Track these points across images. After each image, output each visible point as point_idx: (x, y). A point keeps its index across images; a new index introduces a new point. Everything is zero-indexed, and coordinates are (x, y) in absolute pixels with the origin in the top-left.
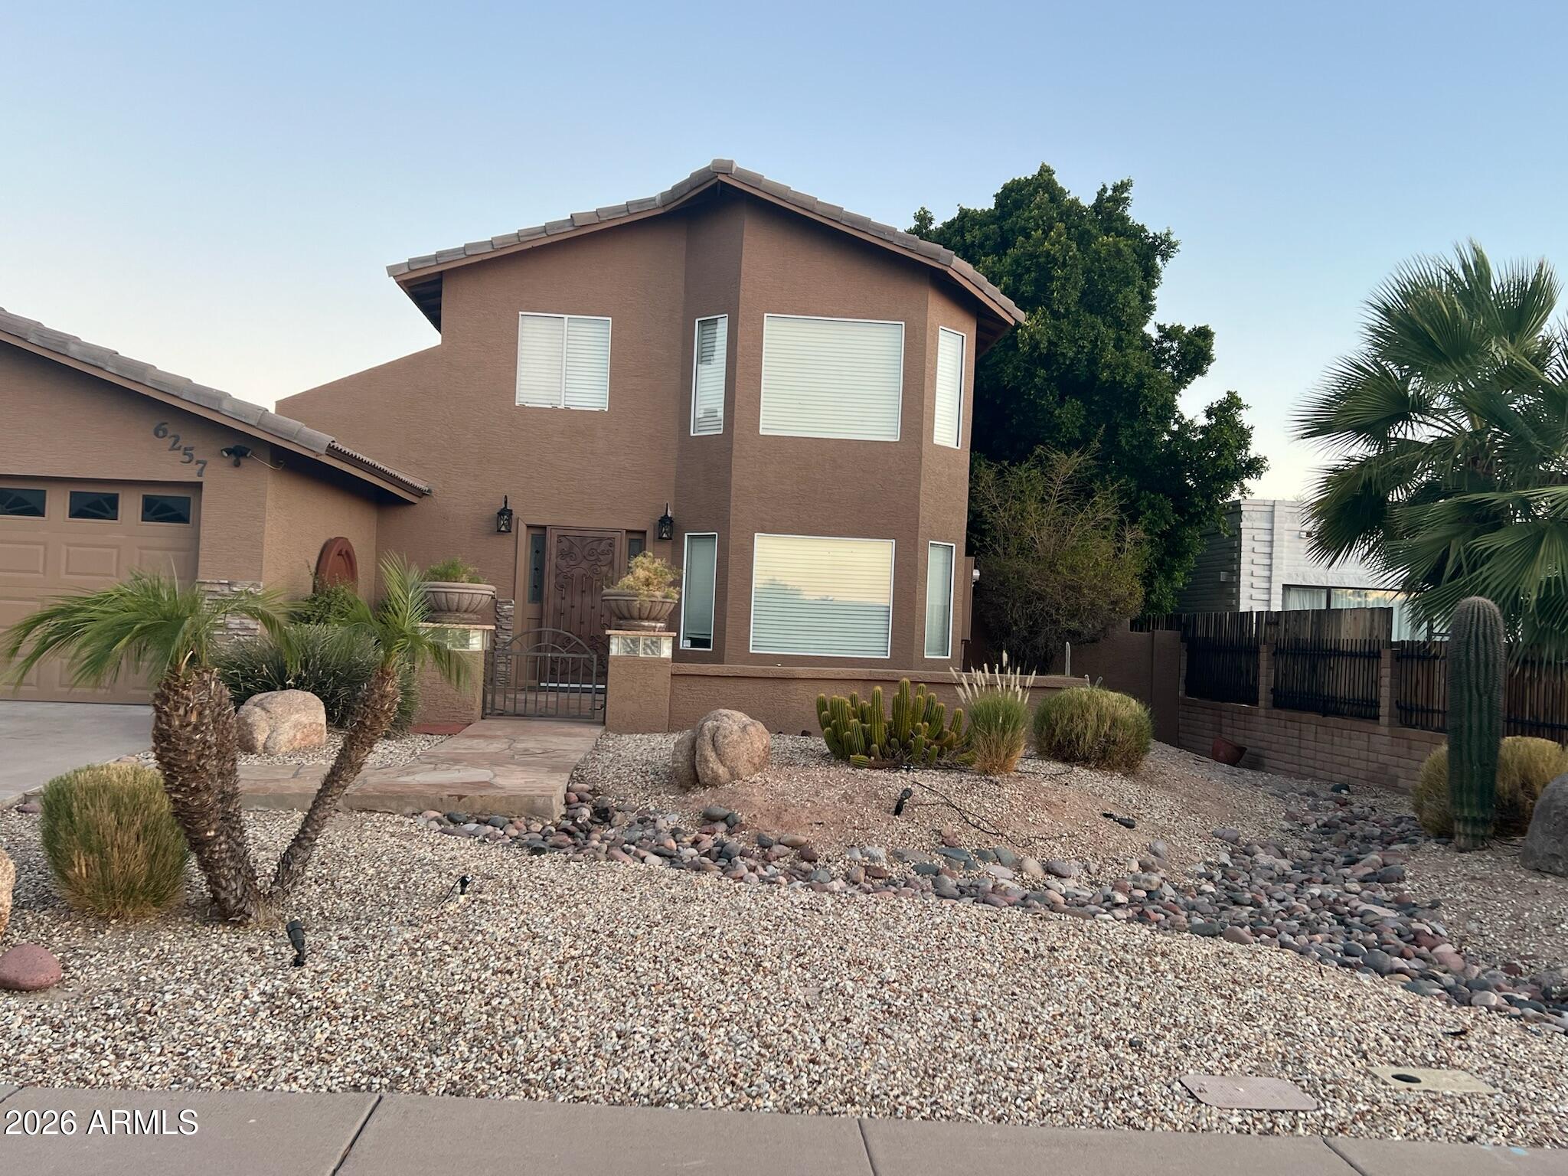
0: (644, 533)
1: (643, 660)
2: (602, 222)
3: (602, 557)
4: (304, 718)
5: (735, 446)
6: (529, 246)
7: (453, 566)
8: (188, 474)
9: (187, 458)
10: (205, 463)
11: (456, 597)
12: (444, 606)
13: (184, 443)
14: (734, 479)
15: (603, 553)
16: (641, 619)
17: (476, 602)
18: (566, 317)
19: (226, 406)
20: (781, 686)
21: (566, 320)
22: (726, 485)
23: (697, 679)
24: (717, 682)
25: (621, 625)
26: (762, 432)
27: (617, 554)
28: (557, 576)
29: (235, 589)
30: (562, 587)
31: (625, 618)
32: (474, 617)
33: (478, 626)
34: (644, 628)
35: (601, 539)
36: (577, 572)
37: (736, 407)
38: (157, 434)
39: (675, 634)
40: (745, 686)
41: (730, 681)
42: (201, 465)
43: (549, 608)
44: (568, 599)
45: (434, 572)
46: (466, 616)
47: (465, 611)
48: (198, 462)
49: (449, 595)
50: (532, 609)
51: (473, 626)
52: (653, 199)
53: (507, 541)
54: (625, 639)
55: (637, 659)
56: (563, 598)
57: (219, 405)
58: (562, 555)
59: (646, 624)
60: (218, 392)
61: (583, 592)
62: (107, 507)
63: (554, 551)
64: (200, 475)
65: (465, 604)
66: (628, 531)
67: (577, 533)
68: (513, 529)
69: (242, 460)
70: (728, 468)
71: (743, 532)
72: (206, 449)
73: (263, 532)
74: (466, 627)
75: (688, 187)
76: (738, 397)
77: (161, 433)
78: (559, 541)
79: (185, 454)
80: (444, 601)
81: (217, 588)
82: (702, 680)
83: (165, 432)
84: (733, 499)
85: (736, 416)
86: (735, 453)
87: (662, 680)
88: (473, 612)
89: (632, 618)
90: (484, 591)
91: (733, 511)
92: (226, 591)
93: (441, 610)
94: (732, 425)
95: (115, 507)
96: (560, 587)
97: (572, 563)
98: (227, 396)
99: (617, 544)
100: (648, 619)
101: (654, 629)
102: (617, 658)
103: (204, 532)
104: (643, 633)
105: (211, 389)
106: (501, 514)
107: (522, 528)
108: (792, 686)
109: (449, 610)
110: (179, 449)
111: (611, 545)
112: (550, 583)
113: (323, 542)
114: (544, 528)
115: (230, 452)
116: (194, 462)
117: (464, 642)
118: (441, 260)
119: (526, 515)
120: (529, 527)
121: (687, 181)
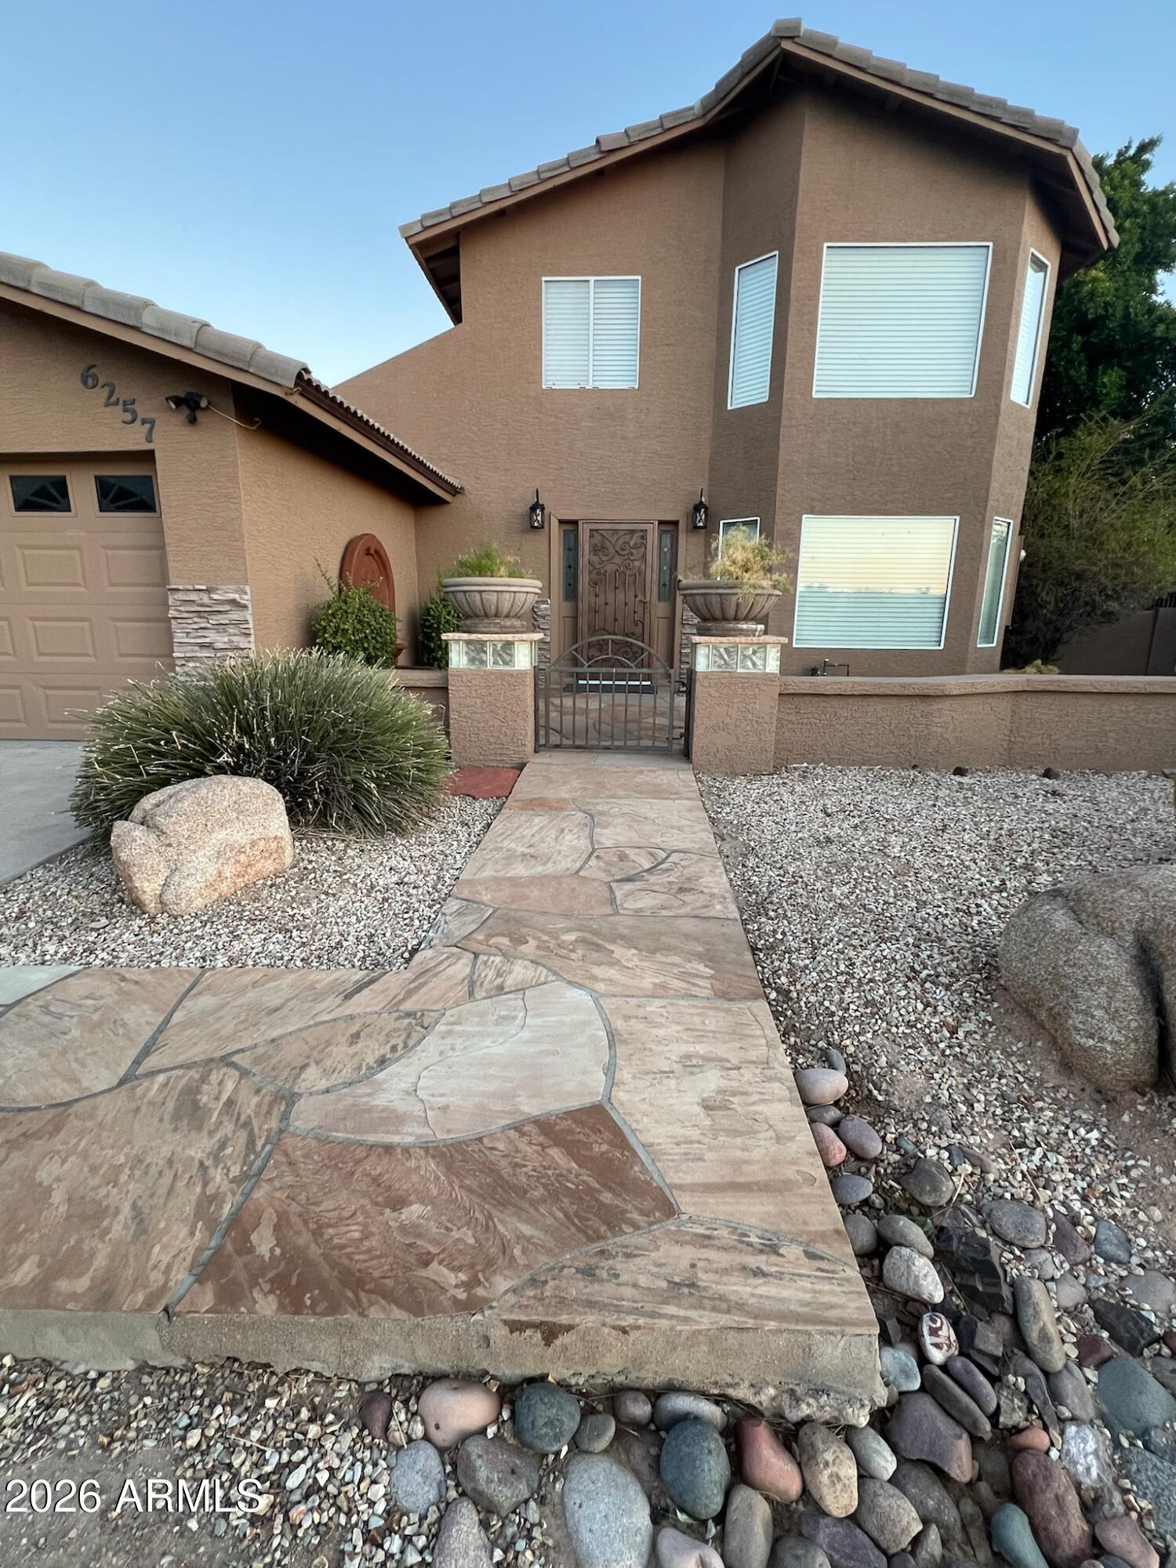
0: (675, 523)
1: (742, 677)
2: (631, 145)
3: (634, 551)
4: (238, 835)
5: (785, 414)
6: (549, 185)
7: (488, 556)
8: (132, 440)
9: (128, 417)
10: (152, 422)
11: (493, 597)
12: (479, 610)
13: (122, 393)
14: (782, 452)
15: (636, 546)
16: (736, 619)
17: (519, 603)
18: (592, 279)
19: (147, 320)
20: (921, 706)
21: (592, 283)
22: (773, 461)
23: (806, 698)
24: (835, 702)
25: (709, 629)
26: (815, 395)
27: (649, 546)
28: (590, 573)
29: (215, 597)
30: (596, 584)
31: (714, 619)
32: (517, 623)
33: (525, 636)
34: (742, 633)
35: (632, 532)
36: (610, 568)
37: (787, 365)
38: (85, 383)
39: (785, 640)
40: (872, 706)
41: (851, 701)
42: (147, 426)
43: (583, 606)
44: (602, 597)
45: (462, 564)
46: (508, 623)
47: (507, 616)
48: (144, 422)
49: (484, 595)
50: (567, 608)
51: (518, 636)
52: (692, 108)
53: (540, 539)
54: (716, 648)
55: (733, 676)
56: (596, 596)
57: (139, 317)
58: (595, 550)
59: (745, 626)
60: (134, 298)
61: (616, 588)
62: (55, 493)
63: (587, 547)
64: (149, 440)
65: (506, 606)
66: (661, 523)
67: (608, 526)
68: (546, 525)
69: (199, 415)
70: (775, 440)
71: (789, 514)
72: (151, 402)
73: (239, 518)
74: (509, 637)
75: (738, 74)
76: (789, 352)
77: (90, 381)
78: (591, 536)
79: (125, 411)
80: (479, 603)
81: (193, 596)
82: (815, 700)
83: (96, 379)
84: (780, 476)
85: (787, 377)
86: (784, 422)
87: (766, 704)
88: (516, 616)
89: (725, 619)
90: (525, 589)
91: (779, 490)
92: (206, 600)
93: (477, 616)
94: (781, 388)
95: (65, 494)
96: (594, 584)
97: (605, 558)
98: (147, 304)
99: (649, 536)
100: (746, 619)
101: (753, 633)
102: (706, 675)
103: (167, 522)
104: (743, 639)
105: (124, 295)
106: (533, 509)
107: (555, 523)
108: (936, 705)
109: (487, 616)
110: (117, 403)
111: (643, 538)
112: (584, 580)
113: (347, 539)
114: (575, 523)
115: (178, 402)
116: (139, 421)
117: (507, 658)
118: (456, 212)
119: (559, 509)
120: (561, 522)
121: (740, 65)
